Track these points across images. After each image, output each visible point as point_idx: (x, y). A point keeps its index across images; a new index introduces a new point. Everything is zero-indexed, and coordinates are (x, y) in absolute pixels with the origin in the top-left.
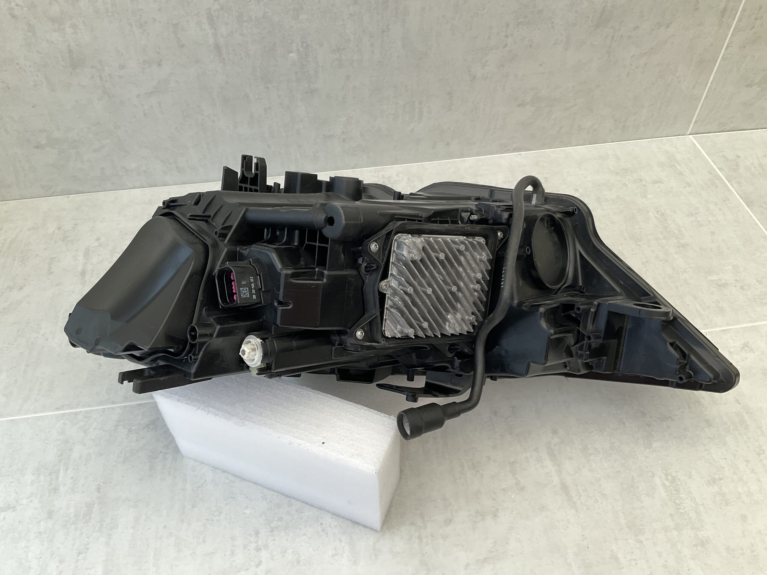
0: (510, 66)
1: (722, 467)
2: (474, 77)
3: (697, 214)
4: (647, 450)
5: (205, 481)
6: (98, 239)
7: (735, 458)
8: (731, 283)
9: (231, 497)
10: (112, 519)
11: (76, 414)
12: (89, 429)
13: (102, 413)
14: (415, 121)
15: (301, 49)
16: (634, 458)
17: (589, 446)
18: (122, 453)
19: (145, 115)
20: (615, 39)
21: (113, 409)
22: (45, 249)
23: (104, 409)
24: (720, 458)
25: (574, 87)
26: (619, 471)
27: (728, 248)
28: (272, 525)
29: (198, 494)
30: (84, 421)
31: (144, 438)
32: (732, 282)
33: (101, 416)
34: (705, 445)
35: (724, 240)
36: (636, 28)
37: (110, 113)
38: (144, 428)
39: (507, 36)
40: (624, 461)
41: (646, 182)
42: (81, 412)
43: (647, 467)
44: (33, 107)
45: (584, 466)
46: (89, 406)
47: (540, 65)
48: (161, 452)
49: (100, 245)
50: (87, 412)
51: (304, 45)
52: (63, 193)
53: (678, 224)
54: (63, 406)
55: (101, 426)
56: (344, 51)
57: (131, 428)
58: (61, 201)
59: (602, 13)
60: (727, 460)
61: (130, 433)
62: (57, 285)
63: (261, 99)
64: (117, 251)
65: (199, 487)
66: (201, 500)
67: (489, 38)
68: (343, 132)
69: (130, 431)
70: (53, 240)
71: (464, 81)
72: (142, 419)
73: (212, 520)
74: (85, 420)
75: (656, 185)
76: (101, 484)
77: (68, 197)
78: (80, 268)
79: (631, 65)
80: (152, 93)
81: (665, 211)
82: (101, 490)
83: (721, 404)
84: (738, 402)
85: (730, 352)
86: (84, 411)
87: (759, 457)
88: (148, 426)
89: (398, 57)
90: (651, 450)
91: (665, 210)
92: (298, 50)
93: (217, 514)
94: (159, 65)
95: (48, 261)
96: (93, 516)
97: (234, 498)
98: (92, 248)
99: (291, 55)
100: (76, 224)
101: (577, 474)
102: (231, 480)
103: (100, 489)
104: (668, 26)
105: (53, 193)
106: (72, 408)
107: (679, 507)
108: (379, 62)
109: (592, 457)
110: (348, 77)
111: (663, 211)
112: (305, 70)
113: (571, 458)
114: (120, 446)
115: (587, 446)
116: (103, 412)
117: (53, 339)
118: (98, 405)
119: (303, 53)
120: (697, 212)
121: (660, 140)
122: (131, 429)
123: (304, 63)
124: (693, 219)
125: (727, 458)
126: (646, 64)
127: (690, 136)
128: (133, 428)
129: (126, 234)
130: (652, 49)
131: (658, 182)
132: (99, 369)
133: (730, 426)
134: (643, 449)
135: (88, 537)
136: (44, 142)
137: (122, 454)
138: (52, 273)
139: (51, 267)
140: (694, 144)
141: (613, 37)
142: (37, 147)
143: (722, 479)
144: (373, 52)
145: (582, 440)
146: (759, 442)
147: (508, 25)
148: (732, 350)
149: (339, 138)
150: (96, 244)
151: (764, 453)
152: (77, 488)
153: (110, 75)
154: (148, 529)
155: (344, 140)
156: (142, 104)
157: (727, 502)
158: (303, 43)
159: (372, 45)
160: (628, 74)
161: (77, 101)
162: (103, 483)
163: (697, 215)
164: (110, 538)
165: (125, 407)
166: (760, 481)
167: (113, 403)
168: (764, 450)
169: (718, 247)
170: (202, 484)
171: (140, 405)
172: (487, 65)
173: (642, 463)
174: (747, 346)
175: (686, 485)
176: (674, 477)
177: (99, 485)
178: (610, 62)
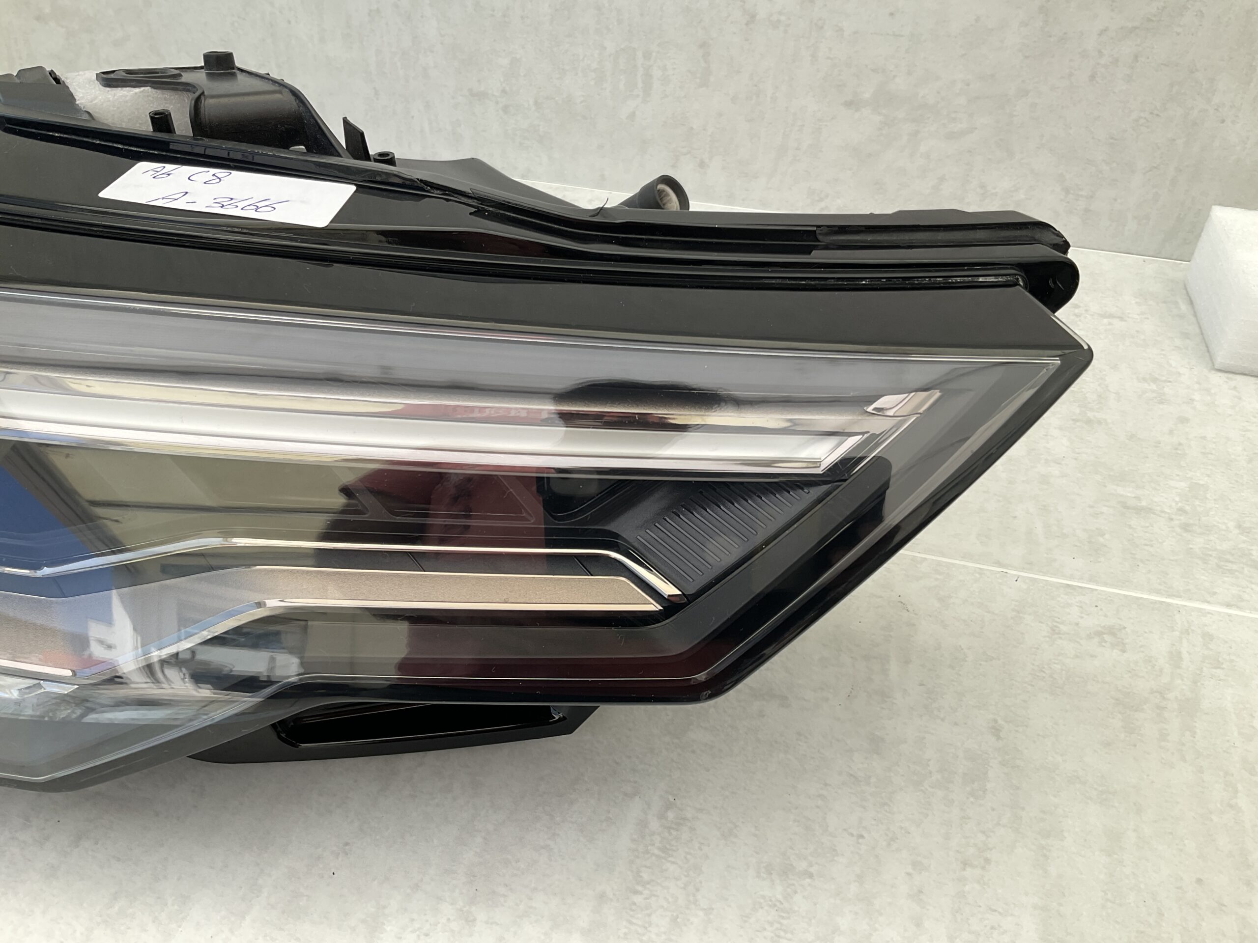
0: (826, 5)
1: (835, 850)
2: (753, 16)
7: (889, 845)
8: (1163, 512)
14: (638, 96)
24: (845, 830)
25: (968, 85)
27: (1204, 453)
34: (826, 785)
35: (1204, 438)
60: (860, 841)
68: (504, 92)
71: (732, 23)
79: (1100, 52)
83: (943, 720)
84: (996, 731)
85: (1053, 630)
87: (964, 869)
90: (676, 741)
107: (640, 888)
124: (1153, 387)
125: (866, 835)
126: (1136, 57)
130: (1149, 20)
133: (930, 773)
136: (47, 10)
143: (811, 876)
148: (1064, 628)
149: (497, 102)
151: (983, 868)
155: (505, 109)
157: (782, 934)
160: (1093, 77)
166: (918, 925)
168: (987, 861)
169: (1180, 444)
174: (1114, 634)
175: (701, 849)
176: (685, 819)
178: (1050, 36)
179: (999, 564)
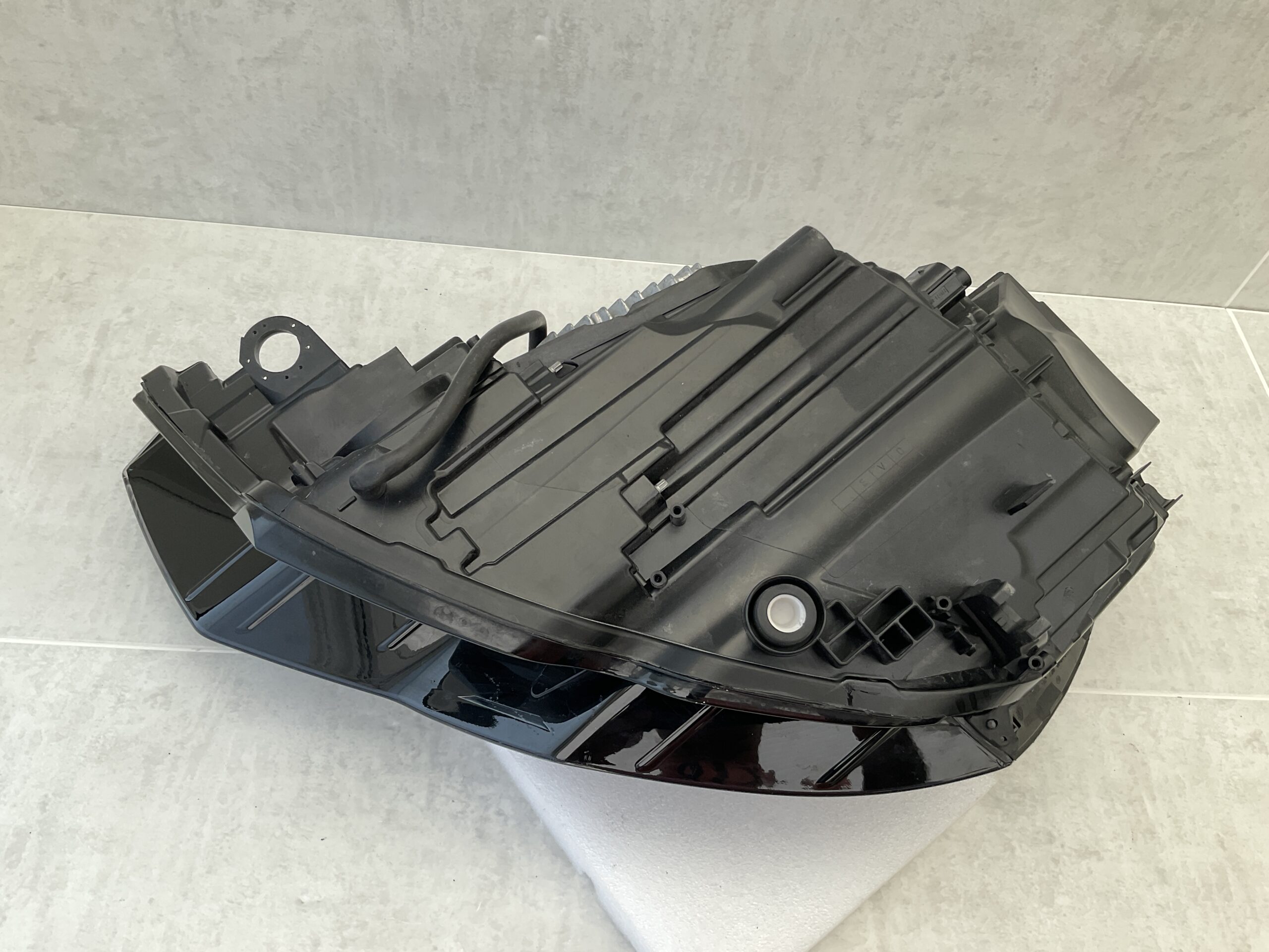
0: (938, 132)
2: (870, 139)
3: (1215, 464)
4: (1045, 909)
5: (239, 826)
6: (128, 310)
8: (1251, 612)
9: (281, 866)
10: (57, 869)
11: (29, 649)
12: (47, 682)
13: (76, 656)
15: (560, 31)
16: (1018, 920)
17: (943, 883)
18: (98, 742)
19: (249, 97)
20: (1141, 119)
21: (97, 650)
22: (30, 311)
23: (81, 648)
25: (1046, 190)
26: (987, 942)
27: (1258, 543)
28: (345, 934)
29: (221, 848)
30: (41, 666)
31: (143, 719)
32: (1254, 610)
33: (73, 661)
35: (1253, 526)
36: (1186, 106)
37: (184, 82)
38: (146, 701)
39: (945, 78)
40: (999, 923)
41: (1136, 385)
42: (37, 646)
43: (1038, 941)
44: (41, 45)
45: (926, 921)
46: (56, 638)
47: (995, 140)
48: (169, 754)
49: (129, 323)
50: (48, 648)
51: (567, 25)
52: (80, 207)
53: (1178, 478)
54: (9, 629)
55: (70, 681)
56: (640, 48)
57: (122, 695)
58: (75, 220)
59: (1131, 68)
61: (119, 705)
62: (38, 387)
63: (469, 106)
64: (159, 340)
65: (227, 834)
66: (226, 860)
67: (913, 74)
68: (610, 193)
69: (120, 701)
70: (46, 296)
71: (849, 143)
72: (146, 682)
73: (239, 904)
74: (44, 663)
75: (1153, 395)
76: (50, 796)
77: (89, 216)
78: (86, 361)
79: (1159, 170)
80: (267, 59)
81: (1160, 448)
82: (47, 808)
84: (1221, 844)
85: (1224, 746)
86: (44, 645)
88: (154, 696)
89: (737, 78)
90: (1051, 909)
91: (1159, 446)
92: (553, 32)
93: (249, 893)
94: (288, 11)
95: (30, 337)
96: (24, 855)
97: (285, 868)
98: (116, 325)
99: (539, 37)
100: (94, 274)
101: (911, 934)
102: (287, 831)
103: (47, 804)
104: (1245, 114)
105: (63, 203)
106: (23, 636)
108: (700, 80)
109: (944, 906)
110: (637, 97)
111: (1156, 449)
112: (560, 69)
113: (906, 902)
114: (97, 726)
115: (940, 883)
116: (79, 653)
117: (11, 492)
118: (71, 639)
119: (563, 38)
120: (1215, 462)
121: (1175, 307)
122: (122, 698)
123: (561, 57)
124: (1207, 473)
126: (1186, 173)
127: (1230, 311)
128: (128, 696)
129: (181, 309)
130: (1204, 148)
131: (1157, 390)
132: (85, 568)
134: (1036, 906)
135: (8, 896)
136: (54, 112)
137: (97, 744)
138: (34, 361)
139: (33, 349)
140: (1234, 328)
141: (1139, 115)
142: (41, 119)
144: (692, 61)
145: (933, 869)
146: (1244, 928)
147: (953, 58)
148: (1229, 742)
149: (601, 201)
150: (124, 319)
152: (5, 796)
153: (192, 13)
154: (120, 900)
155: (609, 207)
156: (246, 78)
158: (565, 19)
159: (693, 48)
160: (1148, 186)
161: (124, 50)
162: (53, 794)
163: (1216, 467)
164: (48, 906)
165: (120, 651)
167: (99, 639)
169: (1241, 536)
170: (233, 830)
171: (147, 652)
172: (898, 122)
173: (1030, 932)
174: (1258, 740)
177: (46, 796)
178: (1123, 158)
179: (1173, 689)
